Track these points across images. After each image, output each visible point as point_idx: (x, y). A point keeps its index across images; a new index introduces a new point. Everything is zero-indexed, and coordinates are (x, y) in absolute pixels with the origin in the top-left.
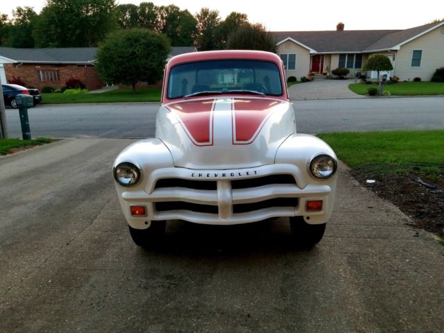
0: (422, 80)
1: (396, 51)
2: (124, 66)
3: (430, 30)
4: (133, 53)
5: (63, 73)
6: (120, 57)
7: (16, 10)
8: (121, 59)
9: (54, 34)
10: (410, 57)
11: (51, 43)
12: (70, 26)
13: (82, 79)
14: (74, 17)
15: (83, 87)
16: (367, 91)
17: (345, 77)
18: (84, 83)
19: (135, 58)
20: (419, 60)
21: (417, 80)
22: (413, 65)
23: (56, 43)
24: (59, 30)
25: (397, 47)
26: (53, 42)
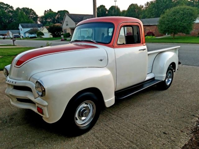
2: (169, 25)
4: (175, 19)
5: (147, 29)
6: (168, 21)
7: (146, 3)
8: (168, 22)
9: (153, 12)
11: (152, 16)
12: (161, 8)
13: (154, 32)
14: (164, 4)
15: (153, 35)
18: (154, 34)
19: (175, 21)
23: (154, 16)
24: (156, 10)
26: (153, 16)
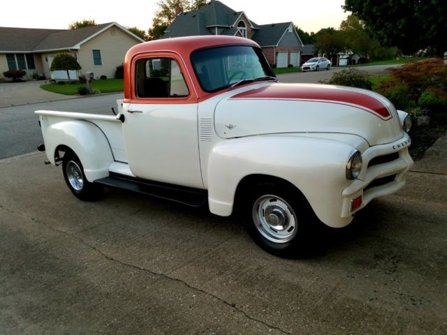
0: (108, 78)
1: (77, 50)
3: (103, 30)
10: (91, 56)
16: (77, 91)
17: (22, 79)
20: (99, 59)
21: (103, 78)
22: (96, 64)
25: (77, 47)
